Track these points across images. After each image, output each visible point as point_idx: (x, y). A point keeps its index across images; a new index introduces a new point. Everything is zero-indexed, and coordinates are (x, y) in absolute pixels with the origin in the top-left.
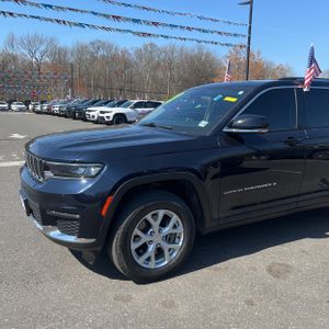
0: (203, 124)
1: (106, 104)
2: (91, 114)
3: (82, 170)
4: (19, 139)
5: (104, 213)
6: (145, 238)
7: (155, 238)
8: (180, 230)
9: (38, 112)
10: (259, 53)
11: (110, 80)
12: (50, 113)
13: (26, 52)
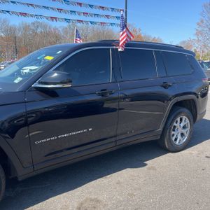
2: (25, 71)
10: (140, 30)
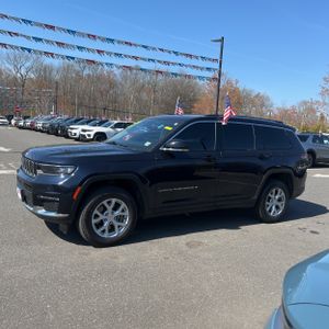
0: (147, 144)
1: (88, 122)
3: (62, 170)
4: (4, 152)
5: (75, 197)
6: (102, 217)
7: (109, 218)
8: (127, 213)
9: (21, 128)
11: (94, 100)
12: (32, 128)
13: (11, 67)
